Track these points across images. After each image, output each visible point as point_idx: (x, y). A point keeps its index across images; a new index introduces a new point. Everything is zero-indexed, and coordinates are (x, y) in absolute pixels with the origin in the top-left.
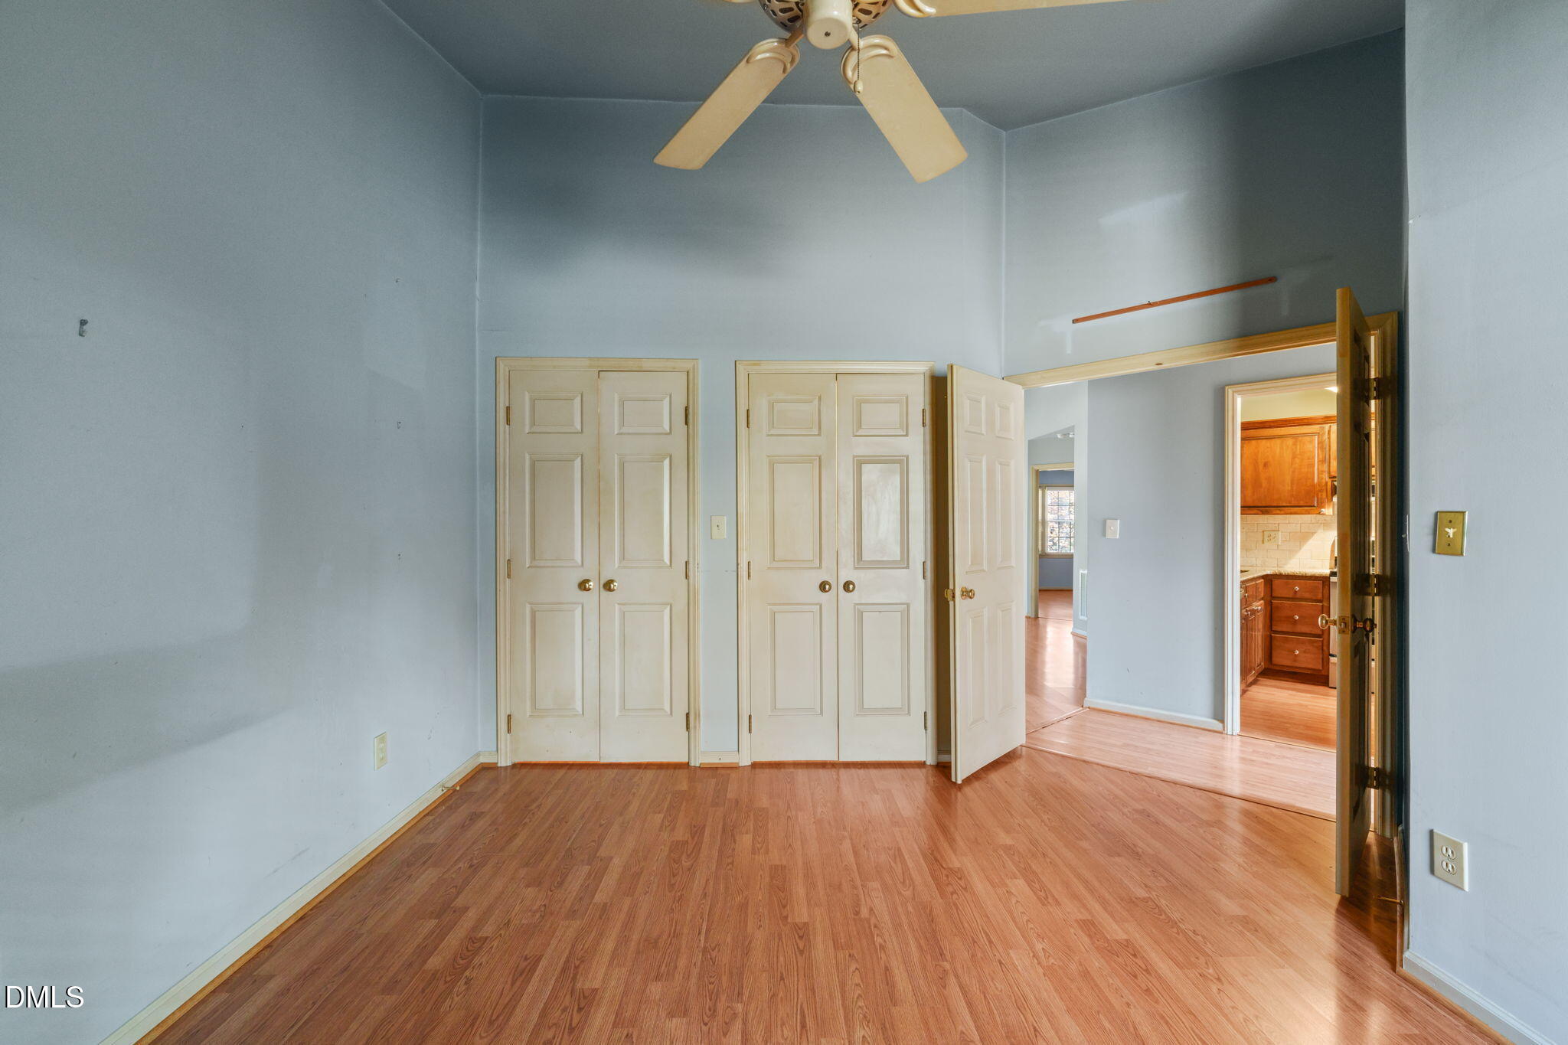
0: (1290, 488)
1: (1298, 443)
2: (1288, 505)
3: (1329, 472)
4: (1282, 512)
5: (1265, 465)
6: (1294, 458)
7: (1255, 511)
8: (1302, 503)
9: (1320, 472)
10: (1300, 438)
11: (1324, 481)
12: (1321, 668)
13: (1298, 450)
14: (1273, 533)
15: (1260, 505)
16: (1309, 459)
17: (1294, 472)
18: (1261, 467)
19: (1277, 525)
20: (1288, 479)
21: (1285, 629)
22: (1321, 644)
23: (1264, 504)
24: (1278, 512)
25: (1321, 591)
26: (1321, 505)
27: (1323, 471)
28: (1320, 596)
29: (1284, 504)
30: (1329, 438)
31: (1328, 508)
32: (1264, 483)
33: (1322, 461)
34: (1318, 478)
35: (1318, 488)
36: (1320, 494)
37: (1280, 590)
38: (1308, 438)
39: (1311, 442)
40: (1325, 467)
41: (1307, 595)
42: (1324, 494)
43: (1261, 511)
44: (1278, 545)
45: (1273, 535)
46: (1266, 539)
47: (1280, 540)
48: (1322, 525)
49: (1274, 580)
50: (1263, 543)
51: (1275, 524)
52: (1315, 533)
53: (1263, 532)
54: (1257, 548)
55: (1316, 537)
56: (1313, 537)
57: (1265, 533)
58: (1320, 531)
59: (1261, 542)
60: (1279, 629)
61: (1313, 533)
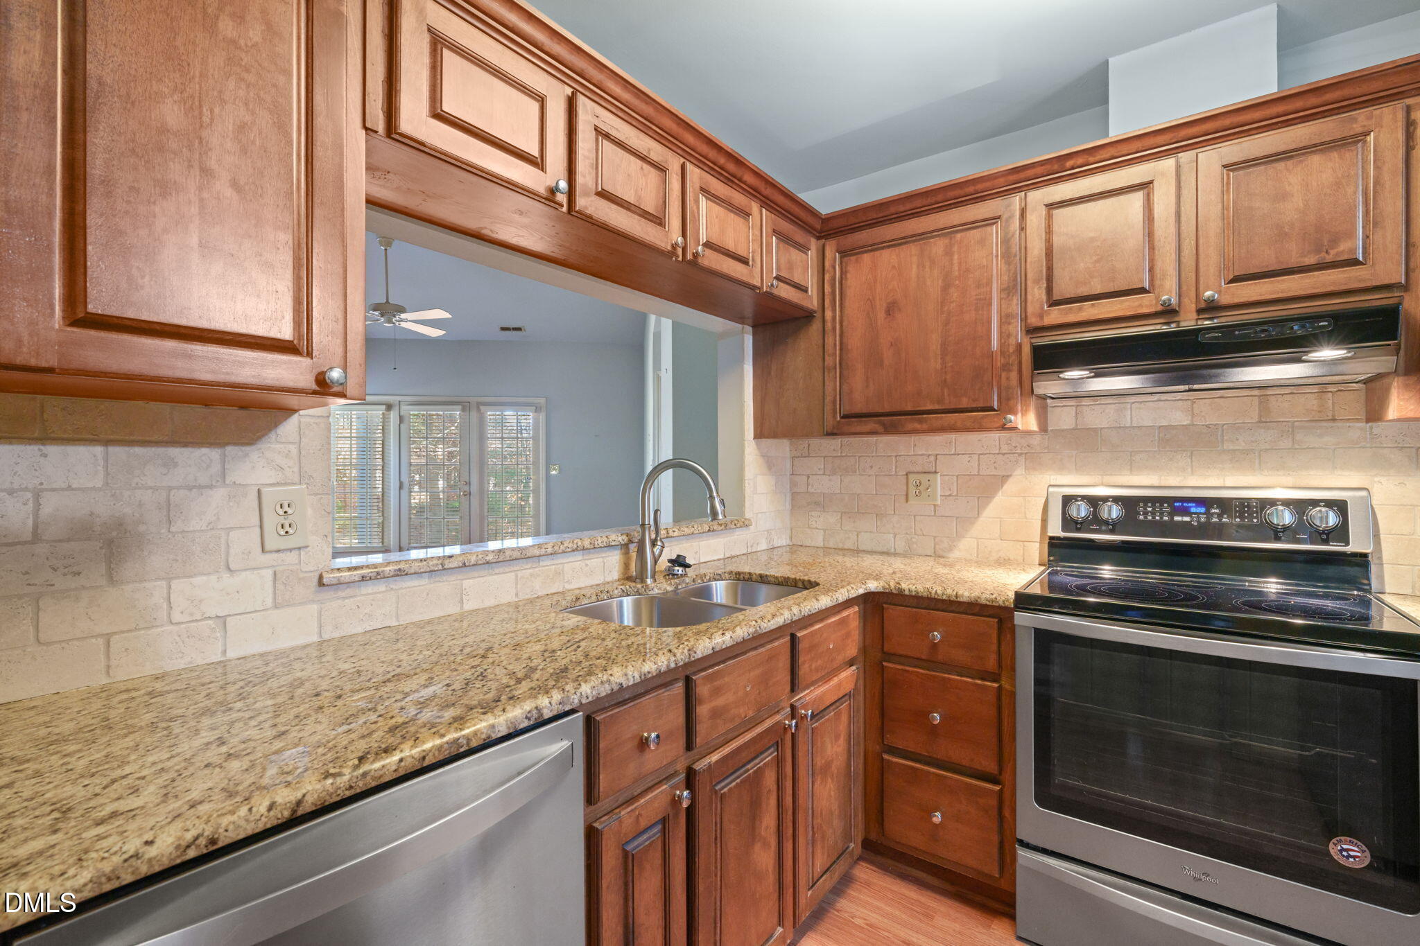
0: (939, 366)
1: (955, 249)
2: (937, 407)
3: (1025, 318)
4: (925, 426)
5: (891, 309)
6: (946, 288)
7: (871, 425)
8: (964, 403)
9: (1005, 319)
10: (959, 236)
11: (1012, 341)
12: (997, 876)
13: (956, 268)
14: (924, 478)
15: (879, 410)
16: (978, 286)
17: (947, 323)
18: (881, 315)
19: (932, 458)
20: (935, 341)
21: (912, 747)
22: (994, 802)
23: (887, 408)
24: (917, 426)
25: (994, 647)
26: (1007, 407)
27: (1009, 316)
28: (991, 663)
29: (929, 407)
30: (1023, 229)
31: (1024, 413)
32: (888, 356)
33: (1008, 291)
34: (1001, 333)
35: (1000, 360)
36: (1004, 375)
37: (899, 638)
38: (975, 234)
39: (982, 242)
40: (1015, 306)
41: (961, 656)
42: (1014, 375)
43: (884, 425)
44: (935, 505)
45: (925, 483)
46: (912, 491)
47: (939, 493)
48: (1022, 459)
49: (888, 608)
50: (907, 501)
51: (929, 455)
52: (1008, 476)
53: (907, 475)
54: (897, 512)
55: (1010, 486)
56: (1005, 487)
57: (911, 476)
58: (1019, 472)
59: (903, 498)
60: (900, 745)
61: (1005, 478)
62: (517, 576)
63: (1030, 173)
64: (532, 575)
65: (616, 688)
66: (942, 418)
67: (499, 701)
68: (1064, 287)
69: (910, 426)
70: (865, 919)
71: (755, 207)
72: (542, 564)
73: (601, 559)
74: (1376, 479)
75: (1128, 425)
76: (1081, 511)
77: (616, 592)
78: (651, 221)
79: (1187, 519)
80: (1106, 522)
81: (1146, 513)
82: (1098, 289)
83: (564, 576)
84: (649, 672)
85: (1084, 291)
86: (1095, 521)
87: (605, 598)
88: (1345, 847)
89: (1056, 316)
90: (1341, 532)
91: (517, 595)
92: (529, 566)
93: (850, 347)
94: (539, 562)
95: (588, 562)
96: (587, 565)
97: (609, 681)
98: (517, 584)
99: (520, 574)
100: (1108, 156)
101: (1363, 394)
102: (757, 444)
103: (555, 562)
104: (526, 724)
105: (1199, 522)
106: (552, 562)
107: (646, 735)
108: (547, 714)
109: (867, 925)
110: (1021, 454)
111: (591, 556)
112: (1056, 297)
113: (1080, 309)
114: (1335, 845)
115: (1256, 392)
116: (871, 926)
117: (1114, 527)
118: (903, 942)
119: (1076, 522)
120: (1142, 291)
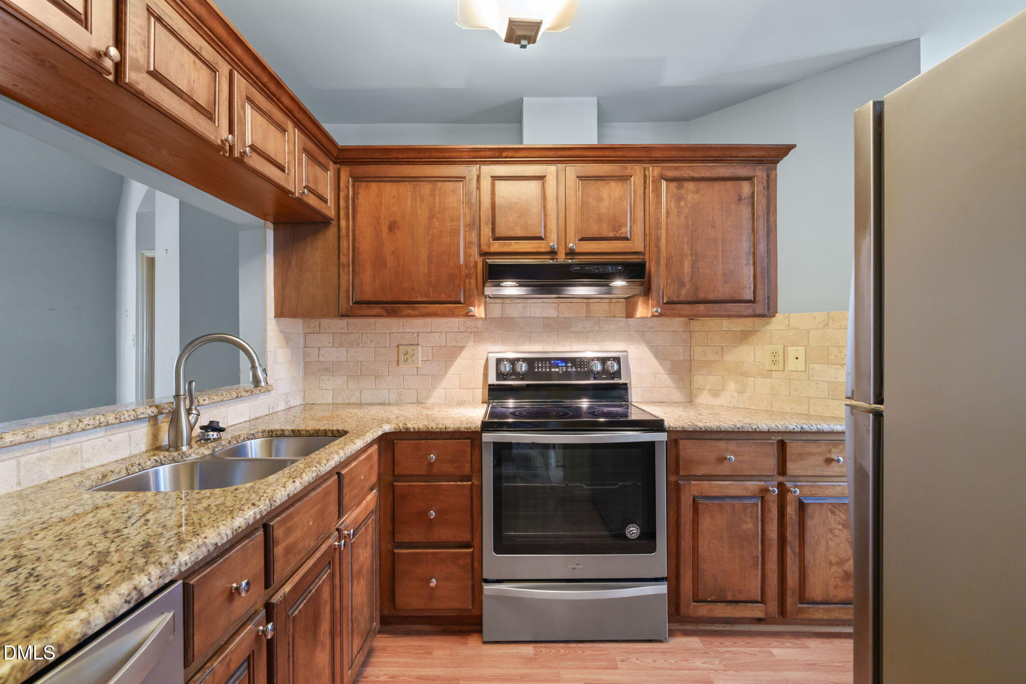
0: (426, 272)
1: (437, 192)
2: (425, 299)
3: (479, 246)
4: (417, 312)
5: (392, 227)
6: (431, 217)
7: (377, 310)
8: (443, 298)
9: (468, 245)
10: (439, 184)
11: (472, 259)
12: (471, 608)
13: (437, 205)
14: (410, 349)
15: (383, 299)
16: (452, 221)
17: (431, 242)
18: (385, 230)
19: (416, 335)
20: (423, 254)
21: (415, 539)
22: (469, 561)
23: (390, 299)
24: (411, 312)
25: (469, 458)
26: (469, 302)
27: (470, 243)
28: (467, 469)
29: (419, 299)
30: (478, 188)
31: (479, 306)
32: (390, 261)
33: (470, 226)
34: (465, 253)
35: (464, 272)
36: (467, 281)
37: (407, 463)
38: (450, 185)
39: (454, 191)
40: (474, 238)
41: (448, 468)
42: (473, 281)
43: (386, 310)
44: (417, 368)
45: (410, 352)
46: (402, 358)
47: (420, 359)
48: (472, 335)
49: (398, 443)
50: (398, 365)
51: (413, 333)
52: (464, 347)
53: (398, 346)
54: (391, 374)
55: (465, 353)
56: (462, 354)
57: (401, 348)
58: (470, 344)
59: (395, 363)
60: (406, 539)
61: (462, 348)
62: (19, 464)
63: (483, 153)
64: (39, 459)
65: (211, 548)
66: (428, 307)
67: (81, 595)
68: (501, 231)
69: (406, 312)
70: (387, 675)
71: (290, 126)
72: (53, 445)
73: (127, 434)
74: (629, 346)
75: (528, 316)
76: (506, 368)
77: (149, 463)
78: (202, 114)
79: (557, 370)
80: (519, 374)
81: (538, 367)
82: (519, 234)
83: (82, 455)
84: (239, 527)
85: (512, 234)
86: (514, 374)
87: (137, 470)
88: (631, 529)
89: (496, 247)
90: (618, 374)
91: (19, 484)
92: (37, 449)
93: (361, 250)
94: (50, 443)
95: (110, 437)
96: (110, 440)
97: (205, 543)
98: (19, 471)
99: (23, 460)
100: (524, 155)
101: (625, 304)
102: (277, 322)
103: (71, 441)
104: (126, 608)
105: (562, 371)
106: (67, 442)
107: (235, 585)
108: (147, 592)
109: (389, 678)
110: (471, 333)
111: (115, 431)
112: (497, 235)
113: (510, 244)
114: (628, 529)
115: (585, 301)
116: (392, 677)
117: (522, 377)
118: (417, 678)
119: (503, 375)
120: (540, 238)
